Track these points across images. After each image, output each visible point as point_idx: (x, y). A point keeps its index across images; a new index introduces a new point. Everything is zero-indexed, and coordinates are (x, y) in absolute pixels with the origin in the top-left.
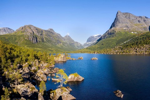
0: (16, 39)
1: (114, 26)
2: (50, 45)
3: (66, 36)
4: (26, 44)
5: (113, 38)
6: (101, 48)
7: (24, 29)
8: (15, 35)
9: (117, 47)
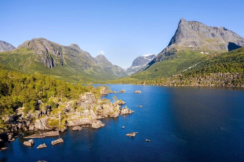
0: (19, 61)
1: (175, 41)
2: (73, 70)
3: (99, 56)
4: (37, 69)
5: (173, 61)
6: (153, 76)
7: (31, 44)
8: (17, 55)
9: (176, 76)
